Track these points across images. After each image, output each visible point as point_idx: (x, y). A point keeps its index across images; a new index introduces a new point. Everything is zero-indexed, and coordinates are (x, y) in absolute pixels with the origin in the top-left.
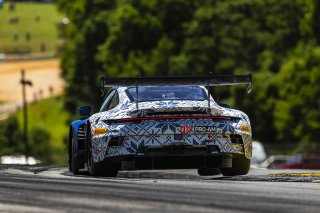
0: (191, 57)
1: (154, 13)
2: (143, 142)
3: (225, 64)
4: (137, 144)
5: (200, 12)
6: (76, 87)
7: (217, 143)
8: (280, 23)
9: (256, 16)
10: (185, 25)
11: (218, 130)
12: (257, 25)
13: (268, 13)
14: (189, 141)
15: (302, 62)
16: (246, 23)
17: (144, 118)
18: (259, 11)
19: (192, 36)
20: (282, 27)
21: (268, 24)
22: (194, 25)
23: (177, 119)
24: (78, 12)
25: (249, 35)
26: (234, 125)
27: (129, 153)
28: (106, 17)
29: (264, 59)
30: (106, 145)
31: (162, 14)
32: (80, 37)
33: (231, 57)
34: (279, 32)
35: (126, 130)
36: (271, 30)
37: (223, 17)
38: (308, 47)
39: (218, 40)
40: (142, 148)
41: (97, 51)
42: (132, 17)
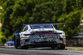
0: (34, 18)
1: (25, 6)
2: (35, 41)
3: (43, 19)
4: (33, 41)
5: (37, 6)
6: (4, 25)
7: (56, 40)
8: (57, 9)
9: (51, 7)
10: (33, 9)
11: (56, 37)
12: (51, 9)
13: (54, 6)
14: (48, 40)
15: (63, 19)
16: (49, 9)
17: (35, 34)
18: (52, 6)
19: (34, 12)
20: (58, 10)
21: (54, 9)
22: (35, 9)
23: (44, 34)
24: (5, 6)
25: (49, 12)
26: (60, 35)
27: (31, 44)
28: (12, 7)
29: (53, 18)
30: (24, 41)
31: (27, 6)
32: (5, 12)
33: (45, 18)
34: (57, 11)
35: (30, 37)
36: (55, 11)
37: (43, 7)
38: (65, 15)
39: (41, 13)
40: (35, 42)
41: (10, 16)
42: (19, 7)
